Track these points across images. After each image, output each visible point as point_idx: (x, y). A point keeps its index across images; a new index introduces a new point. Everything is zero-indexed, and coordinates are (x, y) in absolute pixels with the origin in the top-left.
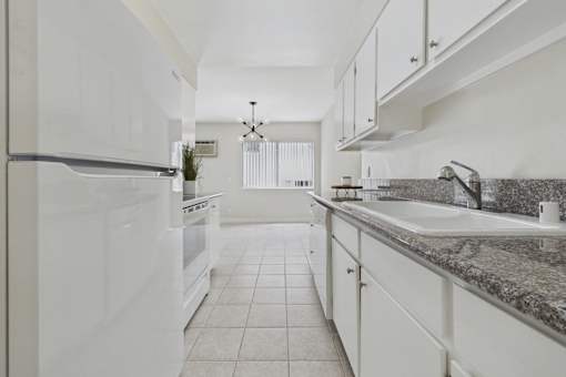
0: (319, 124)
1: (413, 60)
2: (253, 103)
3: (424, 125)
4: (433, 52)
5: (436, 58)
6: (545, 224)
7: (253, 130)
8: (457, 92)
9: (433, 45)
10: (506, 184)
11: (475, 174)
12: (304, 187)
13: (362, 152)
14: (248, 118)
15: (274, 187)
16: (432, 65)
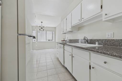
0: (55, 28)
1: (79, 20)
2: (42, 22)
3: (78, 30)
4: (82, 20)
5: (83, 20)
6: (97, 45)
7: (42, 28)
8: (84, 26)
9: (83, 18)
10: (91, 40)
11: (87, 38)
12: (50, 41)
13: (66, 34)
14: (41, 25)
15: (46, 41)
16: (82, 21)
